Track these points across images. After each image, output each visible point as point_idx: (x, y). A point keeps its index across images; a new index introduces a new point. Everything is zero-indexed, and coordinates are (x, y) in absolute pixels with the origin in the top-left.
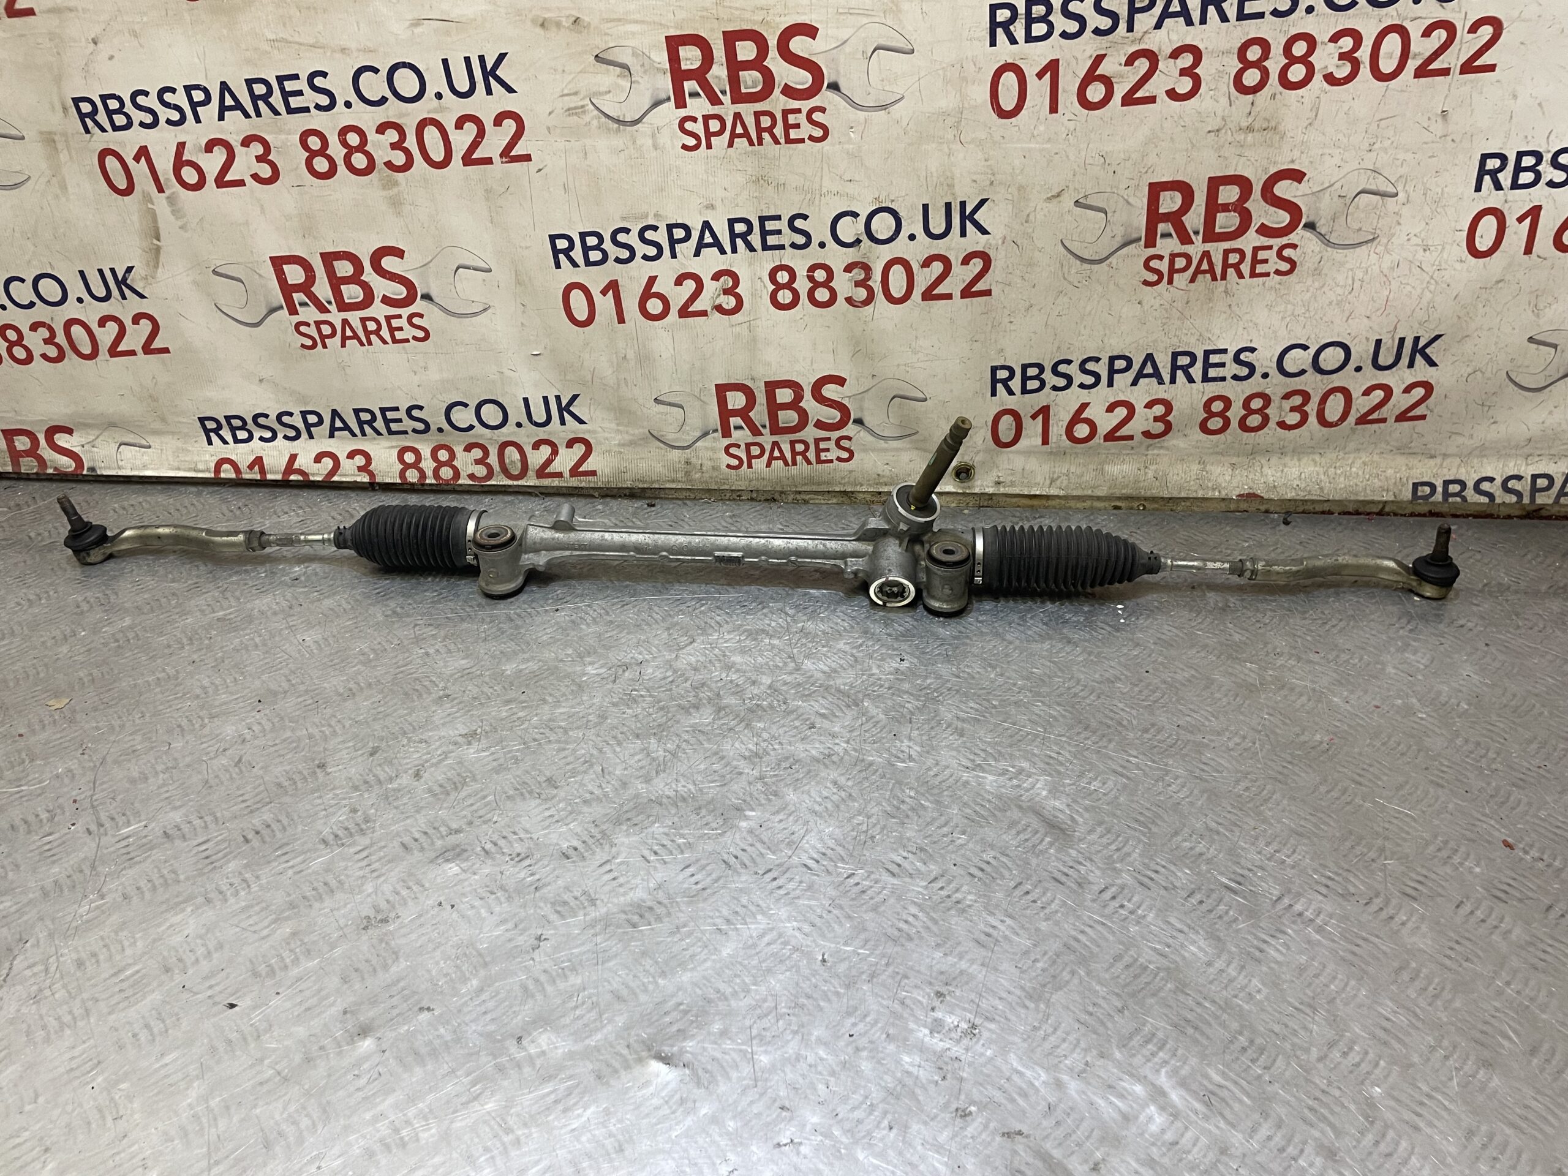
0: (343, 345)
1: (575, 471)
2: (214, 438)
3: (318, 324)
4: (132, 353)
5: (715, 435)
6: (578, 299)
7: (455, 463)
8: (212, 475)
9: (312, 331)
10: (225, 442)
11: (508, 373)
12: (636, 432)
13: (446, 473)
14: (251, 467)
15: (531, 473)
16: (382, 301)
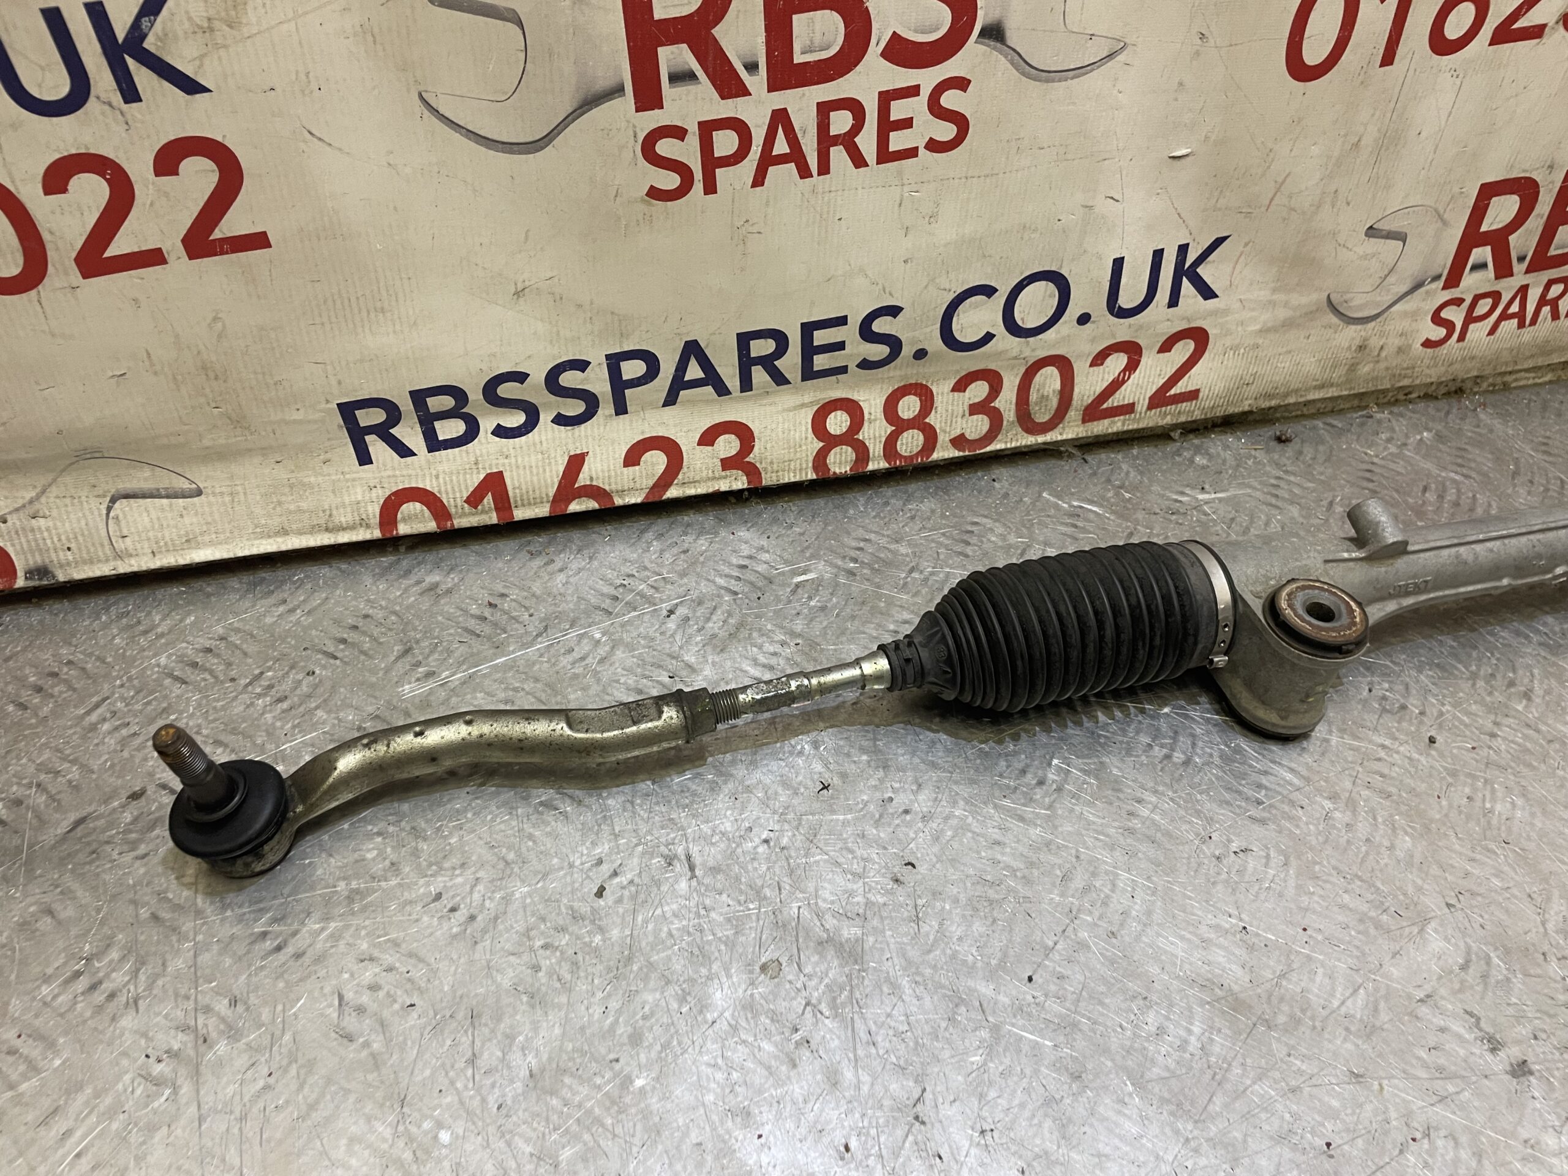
0: (758, 180)
1: (1159, 399)
2: (376, 446)
3: (707, 129)
4: (154, 258)
5: (1434, 286)
6: (1328, 11)
7: (931, 419)
8: (377, 534)
9: (688, 152)
10: (404, 451)
11: (1104, 207)
12: (1304, 300)
13: (910, 443)
14: (474, 500)
15: (1074, 414)
16: (886, 54)
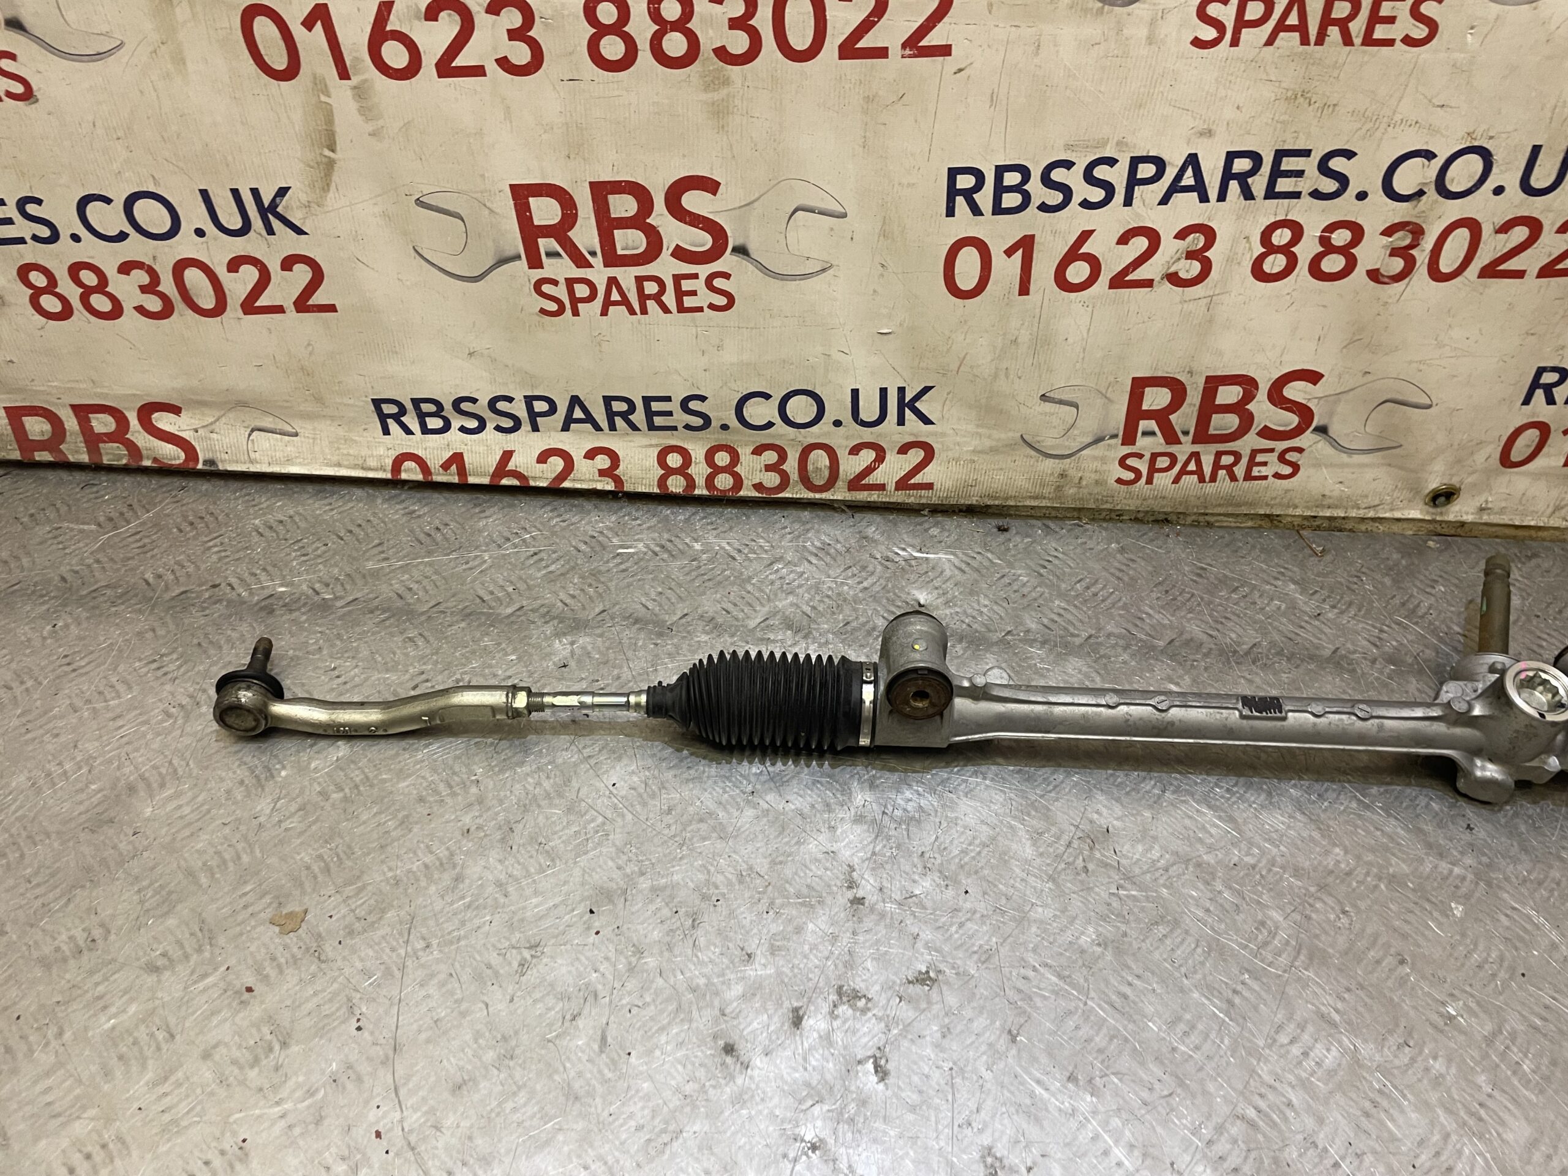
0: (604, 312)
1: (903, 484)
2: (392, 425)
3: (570, 282)
4: (279, 309)
5: (1113, 441)
6: (968, 260)
7: (738, 469)
8: (389, 476)
9: (561, 292)
10: (408, 431)
11: (836, 356)
12: (1003, 436)
13: (724, 482)
14: (446, 466)
15: (841, 484)
16: (673, 255)
